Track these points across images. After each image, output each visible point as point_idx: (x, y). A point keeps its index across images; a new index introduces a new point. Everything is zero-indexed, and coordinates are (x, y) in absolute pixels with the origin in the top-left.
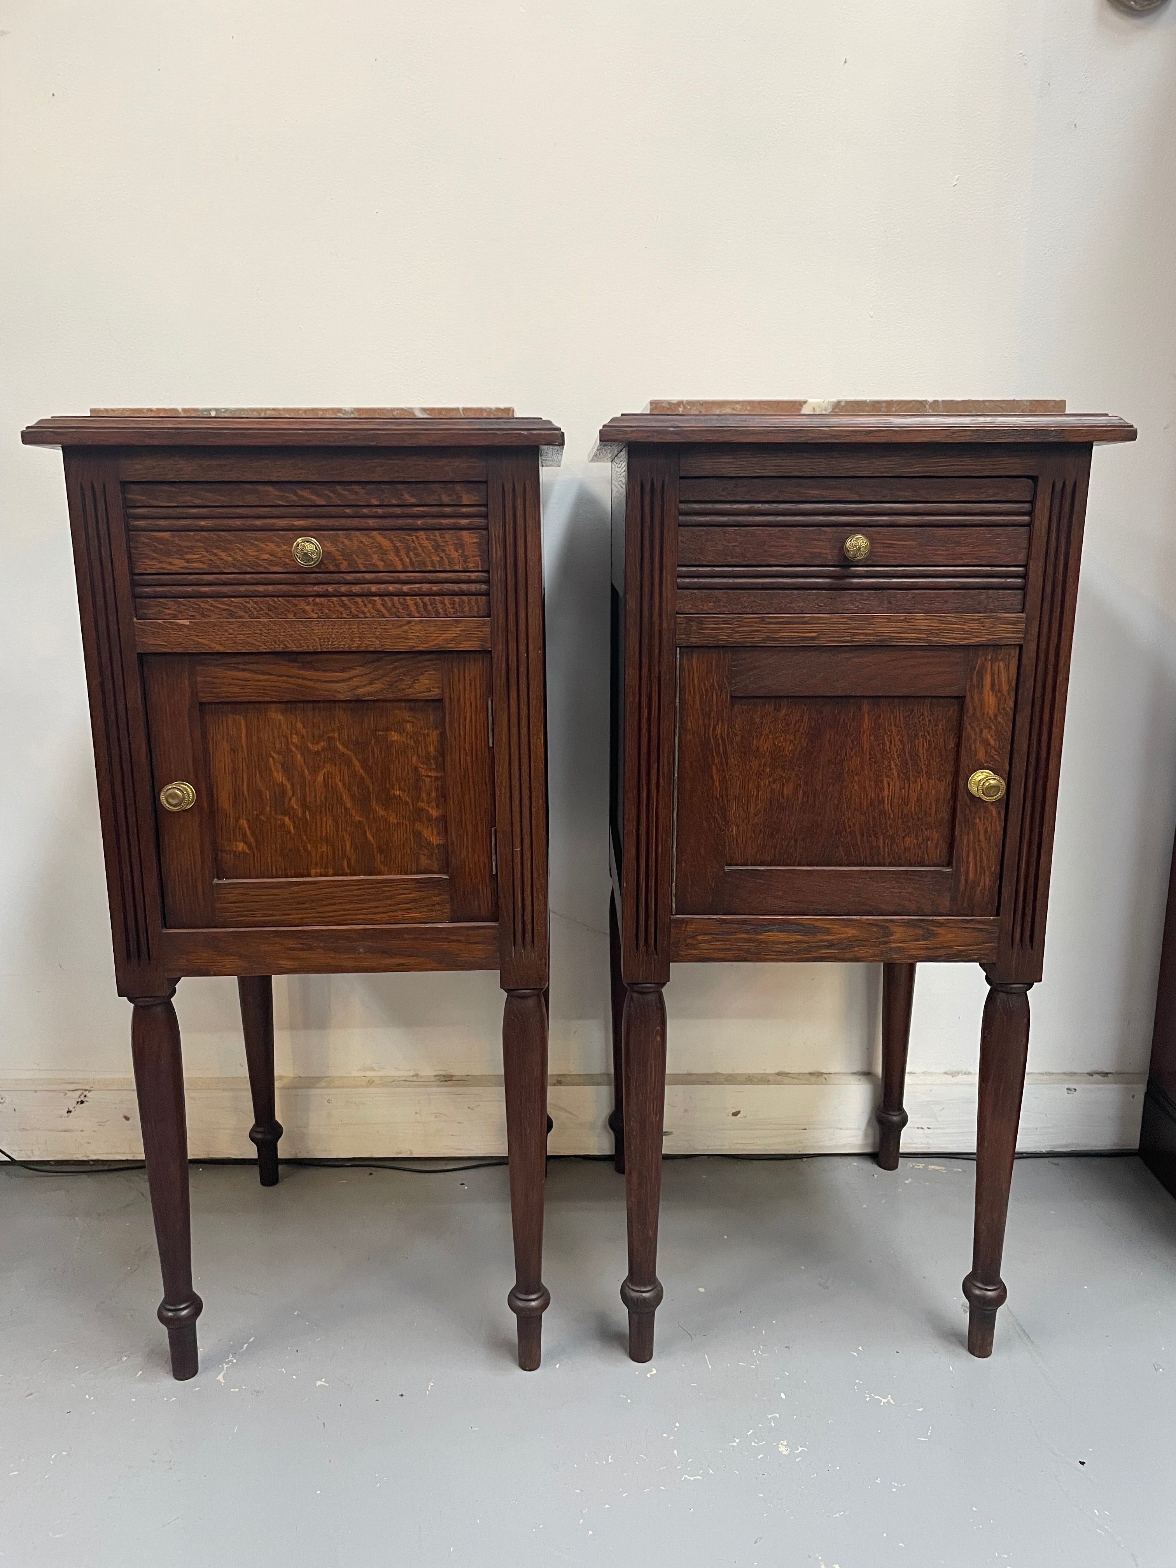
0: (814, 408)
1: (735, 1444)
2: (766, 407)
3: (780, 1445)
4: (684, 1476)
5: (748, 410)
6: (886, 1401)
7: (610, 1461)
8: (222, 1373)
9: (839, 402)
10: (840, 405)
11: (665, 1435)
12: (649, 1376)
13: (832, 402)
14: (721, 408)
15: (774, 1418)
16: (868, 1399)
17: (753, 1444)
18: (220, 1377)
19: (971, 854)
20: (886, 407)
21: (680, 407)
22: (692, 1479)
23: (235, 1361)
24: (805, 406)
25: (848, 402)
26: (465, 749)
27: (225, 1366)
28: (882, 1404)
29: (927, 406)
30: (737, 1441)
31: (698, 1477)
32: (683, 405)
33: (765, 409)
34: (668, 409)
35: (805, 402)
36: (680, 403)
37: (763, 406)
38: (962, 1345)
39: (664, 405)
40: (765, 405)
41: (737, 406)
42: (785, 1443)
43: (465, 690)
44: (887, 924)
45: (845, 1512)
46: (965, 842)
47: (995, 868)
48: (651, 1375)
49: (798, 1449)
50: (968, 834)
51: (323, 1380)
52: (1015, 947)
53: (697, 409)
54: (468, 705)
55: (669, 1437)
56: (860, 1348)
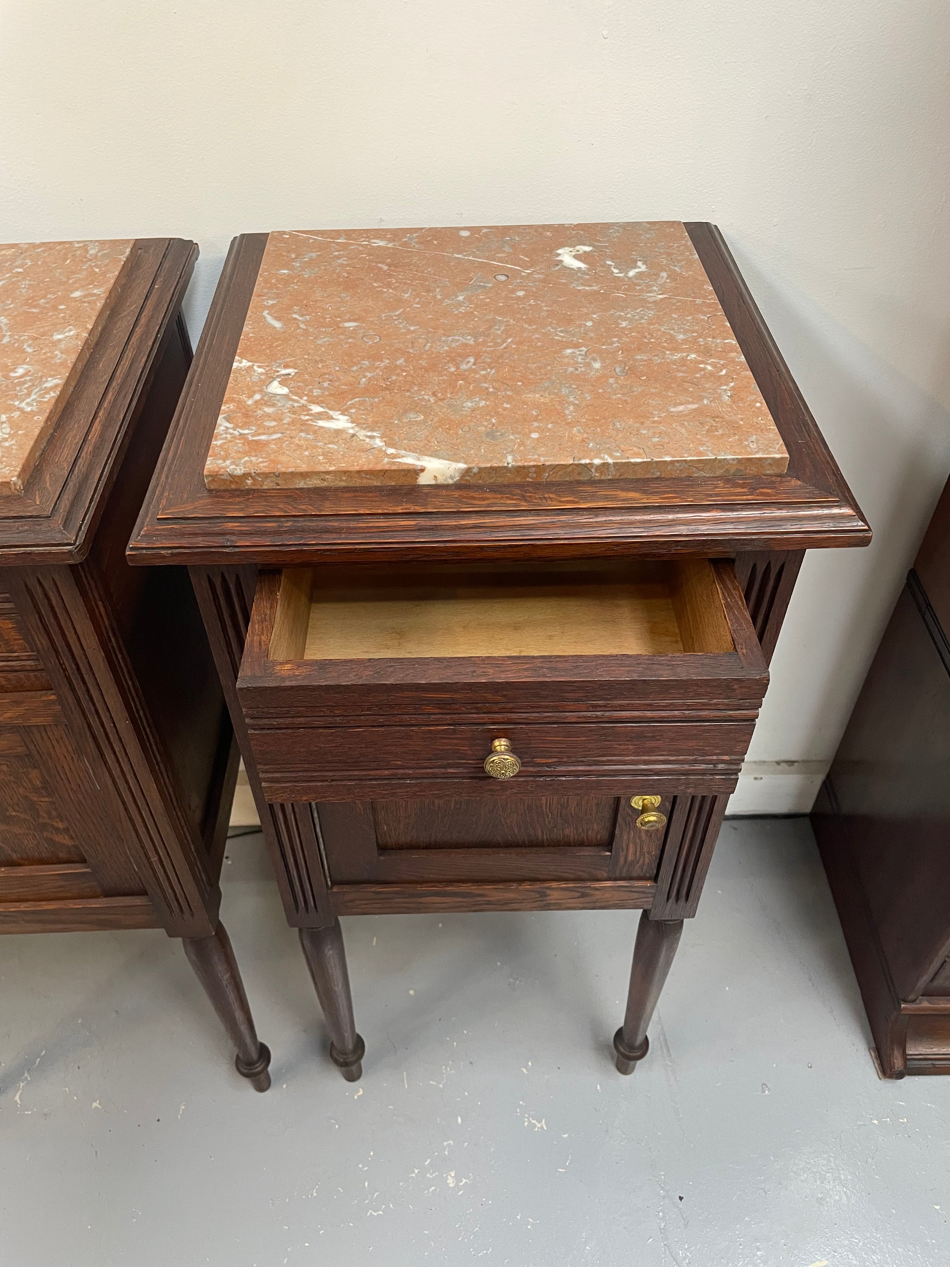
0: (435, 477)
1: (413, 1175)
2: (368, 477)
3: (449, 1177)
4: (371, 1211)
5: (343, 480)
6: (539, 1125)
7: (315, 1194)
8: (19, 1094)
9: (468, 470)
10: (471, 472)
11: (360, 1166)
12: (356, 1097)
13: (459, 469)
14: (305, 479)
15: (449, 1145)
16: (526, 1124)
17: (428, 1175)
18: (17, 1098)
19: (631, 845)
20: (535, 472)
21: (249, 480)
22: (375, 1214)
23: (29, 1079)
24: (422, 474)
25: (481, 470)
26: (72, 789)
27: (22, 1085)
28: (536, 1129)
29: (593, 470)
30: (416, 1171)
31: (381, 1213)
32: (251, 477)
33: (366, 478)
34: (231, 482)
35: (422, 470)
36: (246, 475)
37: (364, 476)
38: (612, 1058)
39: (223, 477)
40: (366, 474)
41: (327, 476)
42: (453, 1175)
43: (54, 748)
44: (544, 890)
45: (488, 1250)
46: (625, 837)
47: (655, 852)
48: (358, 1097)
49: (462, 1181)
50: (629, 833)
51: (98, 1102)
52: (671, 901)
53: (272, 482)
54: (62, 757)
55: (363, 1167)
56: (530, 1064)
